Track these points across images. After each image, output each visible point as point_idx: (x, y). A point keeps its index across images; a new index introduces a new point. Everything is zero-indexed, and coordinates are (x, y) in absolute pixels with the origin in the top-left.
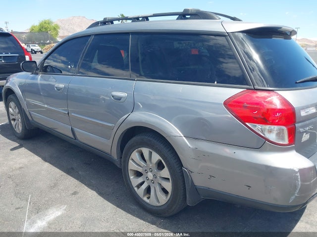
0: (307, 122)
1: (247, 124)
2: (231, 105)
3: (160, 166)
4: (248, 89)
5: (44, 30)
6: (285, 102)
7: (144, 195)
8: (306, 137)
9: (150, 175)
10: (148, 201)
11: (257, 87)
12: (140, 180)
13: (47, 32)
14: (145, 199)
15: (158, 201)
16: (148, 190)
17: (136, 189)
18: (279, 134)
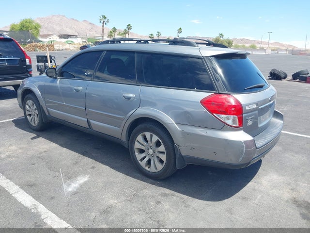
0: (251, 113)
1: (214, 114)
2: (205, 103)
3: (158, 144)
4: (215, 93)
5: (25, 29)
6: (237, 101)
7: (146, 166)
8: (250, 123)
9: (151, 151)
10: (149, 169)
11: (220, 92)
12: (143, 155)
13: (28, 31)
14: (147, 168)
15: (156, 169)
16: (149, 162)
17: (140, 162)
18: (234, 121)
